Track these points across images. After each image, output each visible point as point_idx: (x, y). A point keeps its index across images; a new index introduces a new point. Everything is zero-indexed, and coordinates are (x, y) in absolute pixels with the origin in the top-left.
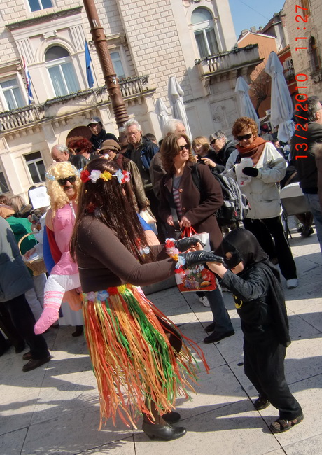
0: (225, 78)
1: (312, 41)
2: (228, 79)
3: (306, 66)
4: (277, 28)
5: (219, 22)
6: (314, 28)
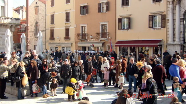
0: (5, 26)
1: (37, 23)
2: (6, 27)
3: (33, 30)
4: (21, 11)
5: (7, 6)
6: (38, 19)
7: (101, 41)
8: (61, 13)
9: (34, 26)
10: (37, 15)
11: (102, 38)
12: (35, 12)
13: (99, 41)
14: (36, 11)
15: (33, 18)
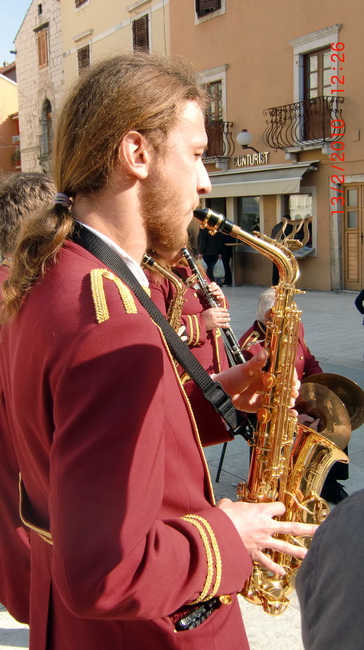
1: (47, 106)
6: (51, 87)
7: (298, 156)
8: (113, 30)
9: (37, 123)
10: (44, 69)
11: (306, 137)
12: (37, 57)
13: (288, 156)
14: (40, 49)
15: (35, 82)
